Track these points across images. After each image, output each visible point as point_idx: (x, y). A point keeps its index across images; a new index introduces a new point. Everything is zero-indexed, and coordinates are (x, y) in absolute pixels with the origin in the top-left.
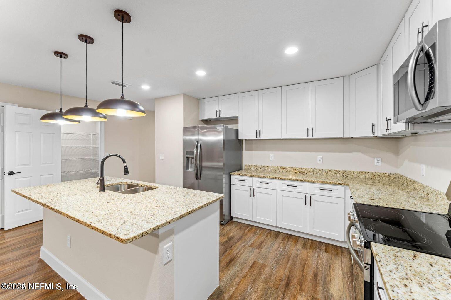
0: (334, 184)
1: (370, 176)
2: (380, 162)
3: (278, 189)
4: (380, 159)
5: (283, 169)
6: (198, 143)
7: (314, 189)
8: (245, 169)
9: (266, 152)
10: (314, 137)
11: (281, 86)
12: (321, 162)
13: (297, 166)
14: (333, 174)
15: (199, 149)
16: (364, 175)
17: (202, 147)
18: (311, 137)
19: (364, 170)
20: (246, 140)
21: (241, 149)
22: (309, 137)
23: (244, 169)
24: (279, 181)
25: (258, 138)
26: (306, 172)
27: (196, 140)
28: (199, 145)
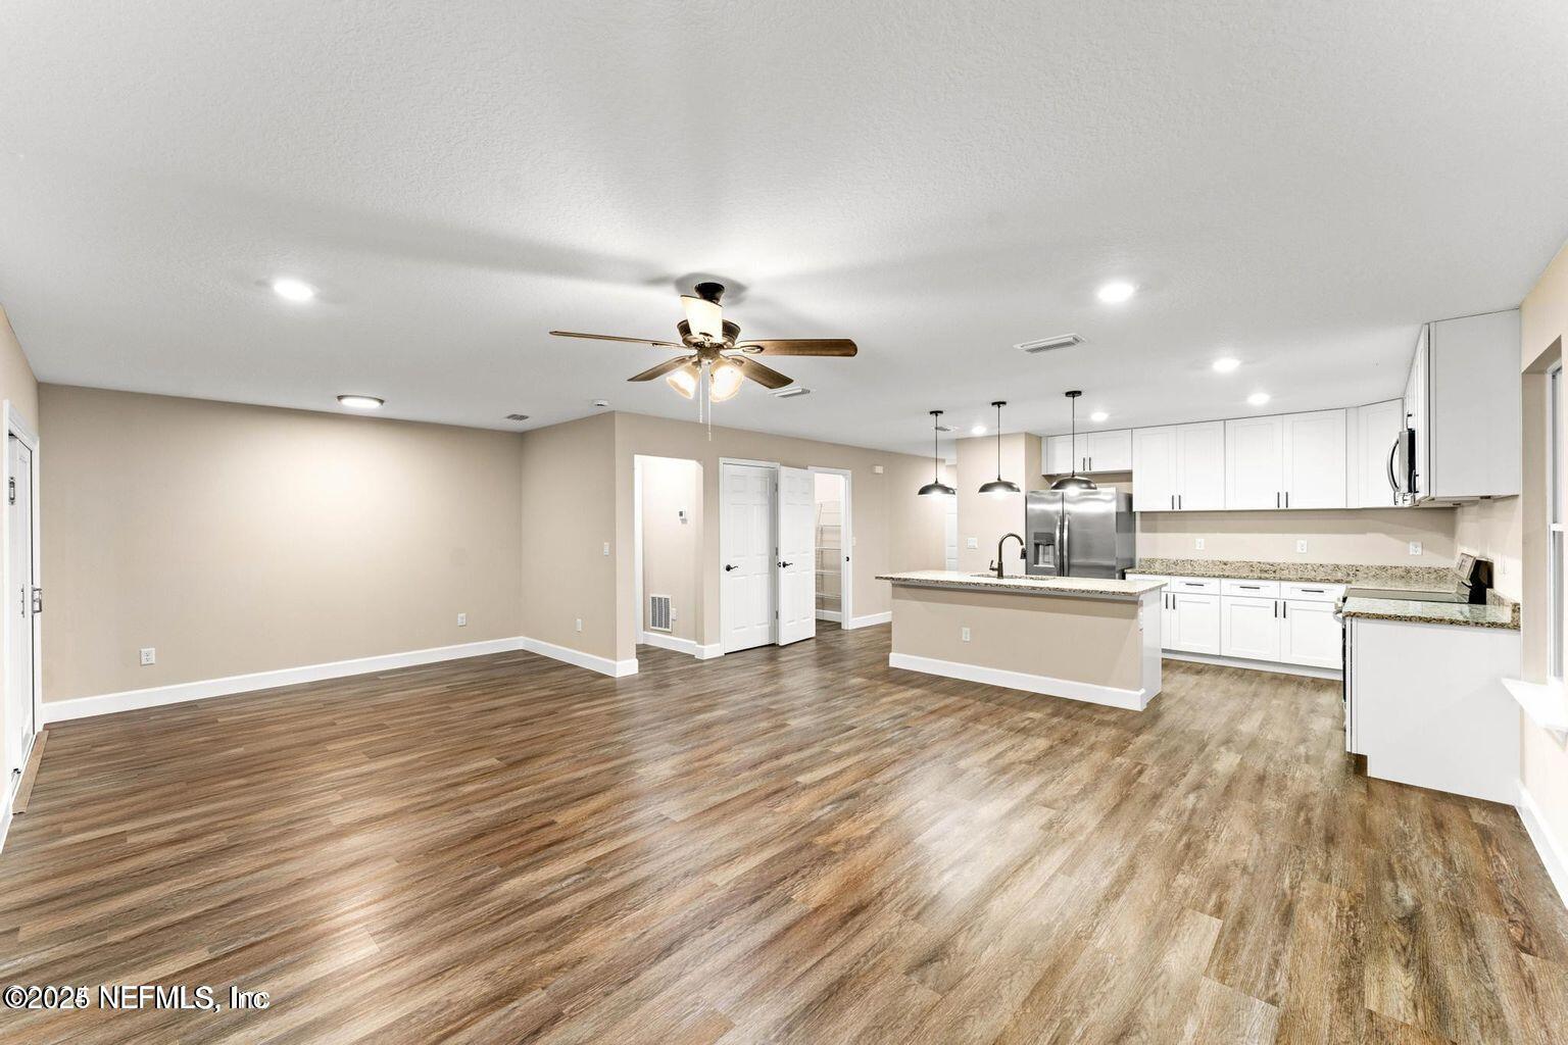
0: (1328, 581)
1: (1400, 572)
2: (1420, 549)
3: (1223, 593)
4: (1420, 544)
5: (1225, 564)
6: (1062, 521)
7: (1290, 590)
8: (1141, 566)
9: (1188, 535)
10: (1289, 508)
11: (1225, 418)
12: (1305, 551)
13: (1255, 559)
14: (1329, 572)
15: (1066, 531)
16: (1389, 572)
17: (1072, 528)
18: (1285, 508)
19: (1388, 563)
20: (1142, 512)
21: (1131, 529)
22: (1281, 508)
23: (1137, 565)
24: (1224, 581)
25: (1176, 509)
26: (1273, 569)
27: (1057, 513)
28: (1066, 523)
